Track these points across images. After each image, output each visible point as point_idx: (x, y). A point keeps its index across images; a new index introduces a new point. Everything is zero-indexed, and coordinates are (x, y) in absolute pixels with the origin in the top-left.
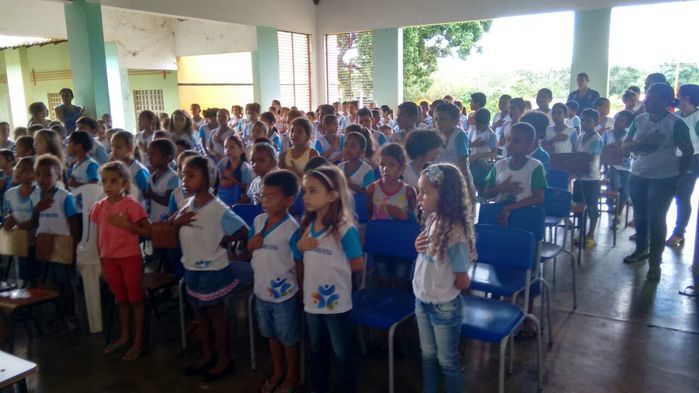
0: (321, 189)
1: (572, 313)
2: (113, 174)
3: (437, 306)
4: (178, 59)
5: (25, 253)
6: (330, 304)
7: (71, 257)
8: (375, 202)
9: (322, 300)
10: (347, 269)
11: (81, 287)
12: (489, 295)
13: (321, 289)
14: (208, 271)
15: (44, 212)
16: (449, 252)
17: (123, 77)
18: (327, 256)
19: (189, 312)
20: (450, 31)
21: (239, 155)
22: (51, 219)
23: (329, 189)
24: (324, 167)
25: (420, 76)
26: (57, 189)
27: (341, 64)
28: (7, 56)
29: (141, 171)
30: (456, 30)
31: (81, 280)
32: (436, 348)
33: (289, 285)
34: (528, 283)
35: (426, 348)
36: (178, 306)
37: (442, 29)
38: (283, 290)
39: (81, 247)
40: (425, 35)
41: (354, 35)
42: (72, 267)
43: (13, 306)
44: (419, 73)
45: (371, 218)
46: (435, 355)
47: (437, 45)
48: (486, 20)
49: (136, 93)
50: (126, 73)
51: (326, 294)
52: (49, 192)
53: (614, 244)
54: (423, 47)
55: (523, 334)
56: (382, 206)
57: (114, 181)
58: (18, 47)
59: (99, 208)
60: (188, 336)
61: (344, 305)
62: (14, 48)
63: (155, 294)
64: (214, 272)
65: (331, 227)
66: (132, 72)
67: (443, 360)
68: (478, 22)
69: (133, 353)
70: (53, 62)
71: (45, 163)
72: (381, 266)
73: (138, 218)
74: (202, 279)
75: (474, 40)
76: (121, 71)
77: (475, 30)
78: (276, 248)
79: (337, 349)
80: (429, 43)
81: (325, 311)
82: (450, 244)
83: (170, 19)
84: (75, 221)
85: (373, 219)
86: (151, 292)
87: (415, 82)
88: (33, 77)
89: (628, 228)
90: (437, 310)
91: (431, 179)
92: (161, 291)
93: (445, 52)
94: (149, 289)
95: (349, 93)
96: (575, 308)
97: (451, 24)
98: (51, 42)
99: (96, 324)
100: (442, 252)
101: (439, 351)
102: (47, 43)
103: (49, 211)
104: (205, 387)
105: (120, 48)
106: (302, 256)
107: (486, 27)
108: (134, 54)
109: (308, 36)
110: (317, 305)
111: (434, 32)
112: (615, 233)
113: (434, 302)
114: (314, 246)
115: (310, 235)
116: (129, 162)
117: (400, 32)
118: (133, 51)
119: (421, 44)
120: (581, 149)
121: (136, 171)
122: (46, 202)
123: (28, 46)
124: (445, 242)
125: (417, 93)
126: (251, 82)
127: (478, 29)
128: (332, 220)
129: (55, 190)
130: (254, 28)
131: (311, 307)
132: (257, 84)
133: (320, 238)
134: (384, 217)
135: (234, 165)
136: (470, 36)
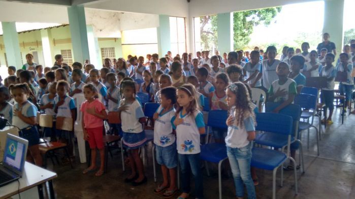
0: (186, 96)
1: (316, 158)
2: (88, 89)
3: (239, 149)
4: (121, 32)
5: (51, 126)
6: (190, 150)
7: (72, 128)
8: (212, 101)
9: (186, 147)
10: (198, 133)
11: (76, 142)
12: (273, 148)
13: (185, 142)
14: (133, 133)
15: (60, 107)
16: (245, 122)
17: (96, 41)
18: (188, 126)
19: (126, 154)
20: (260, 13)
21: (150, 79)
22: (64, 110)
23: (190, 95)
24: (186, 84)
25: (244, 36)
26: (67, 96)
27: (202, 32)
28: (42, 32)
29: (103, 88)
30: (263, 12)
31: (76, 139)
32: (239, 171)
33: (169, 139)
34: (289, 143)
35: (235, 172)
36: (120, 151)
37: (255, 12)
38: (166, 142)
39: (76, 123)
40: (246, 15)
41: (209, 17)
42: (72, 132)
43: (46, 150)
44: (243, 35)
45: (210, 109)
46: (239, 175)
47: (253, 20)
48: (279, 7)
49: (102, 49)
50: (97, 40)
51: (188, 144)
52: (63, 97)
53: (343, 123)
54: (246, 21)
55: (290, 168)
56: (216, 103)
57: (88, 92)
58: (47, 28)
59: (84, 105)
60: (125, 165)
61: (196, 150)
62: (45, 29)
63: (110, 145)
64: (135, 134)
65: (190, 113)
66: (100, 39)
67: (244, 177)
68: (275, 8)
69: (100, 172)
70: (63, 35)
71: (62, 84)
72: (216, 132)
73: (101, 109)
74: (130, 137)
75: (273, 17)
76: (95, 38)
77: (273, 12)
78: (164, 123)
79: (194, 172)
80: (248, 19)
81: (188, 153)
82: (245, 119)
83: (118, 13)
84: (74, 111)
85: (212, 109)
86: (108, 144)
87: (241, 40)
88: (55, 42)
89: (351, 115)
90: (239, 151)
91: (232, 90)
92: (113, 144)
93: (257, 24)
94: (107, 143)
95: (207, 46)
96: (318, 155)
97: (260, 9)
98: (62, 26)
99: (83, 159)
100: (241, 123)
101: (241, 173)
102: (60, 26)
103: (63, 106)
104: (133, 189)
105: (94, 27)
106: (176, 128)
107: (279, 9)
108: (101, 30)
109: (185, 18)
110: (183, 150)
111: (251, 13)
112: (343, 118)
113: (238, 147)
114: (182, 122)
115: (180, 117)
116: (97, 83)
117: (232, 14)
118: (100, 29)
119: (244, 20)
120: (324, 74)
121: (101, 88)
122: (61, 102)
123: (51, 28)
124: (242, 119)
125: (243, 45)
126: (157, 42)
127: (275, 11)
128: (190, 110)
129: (65, 97)
130: (158, 15)
131: (181, 151)
132: (160, 43)
133: (184, 118)
134: (217, 109)
135: (147, 85)
136: (270, 14)
